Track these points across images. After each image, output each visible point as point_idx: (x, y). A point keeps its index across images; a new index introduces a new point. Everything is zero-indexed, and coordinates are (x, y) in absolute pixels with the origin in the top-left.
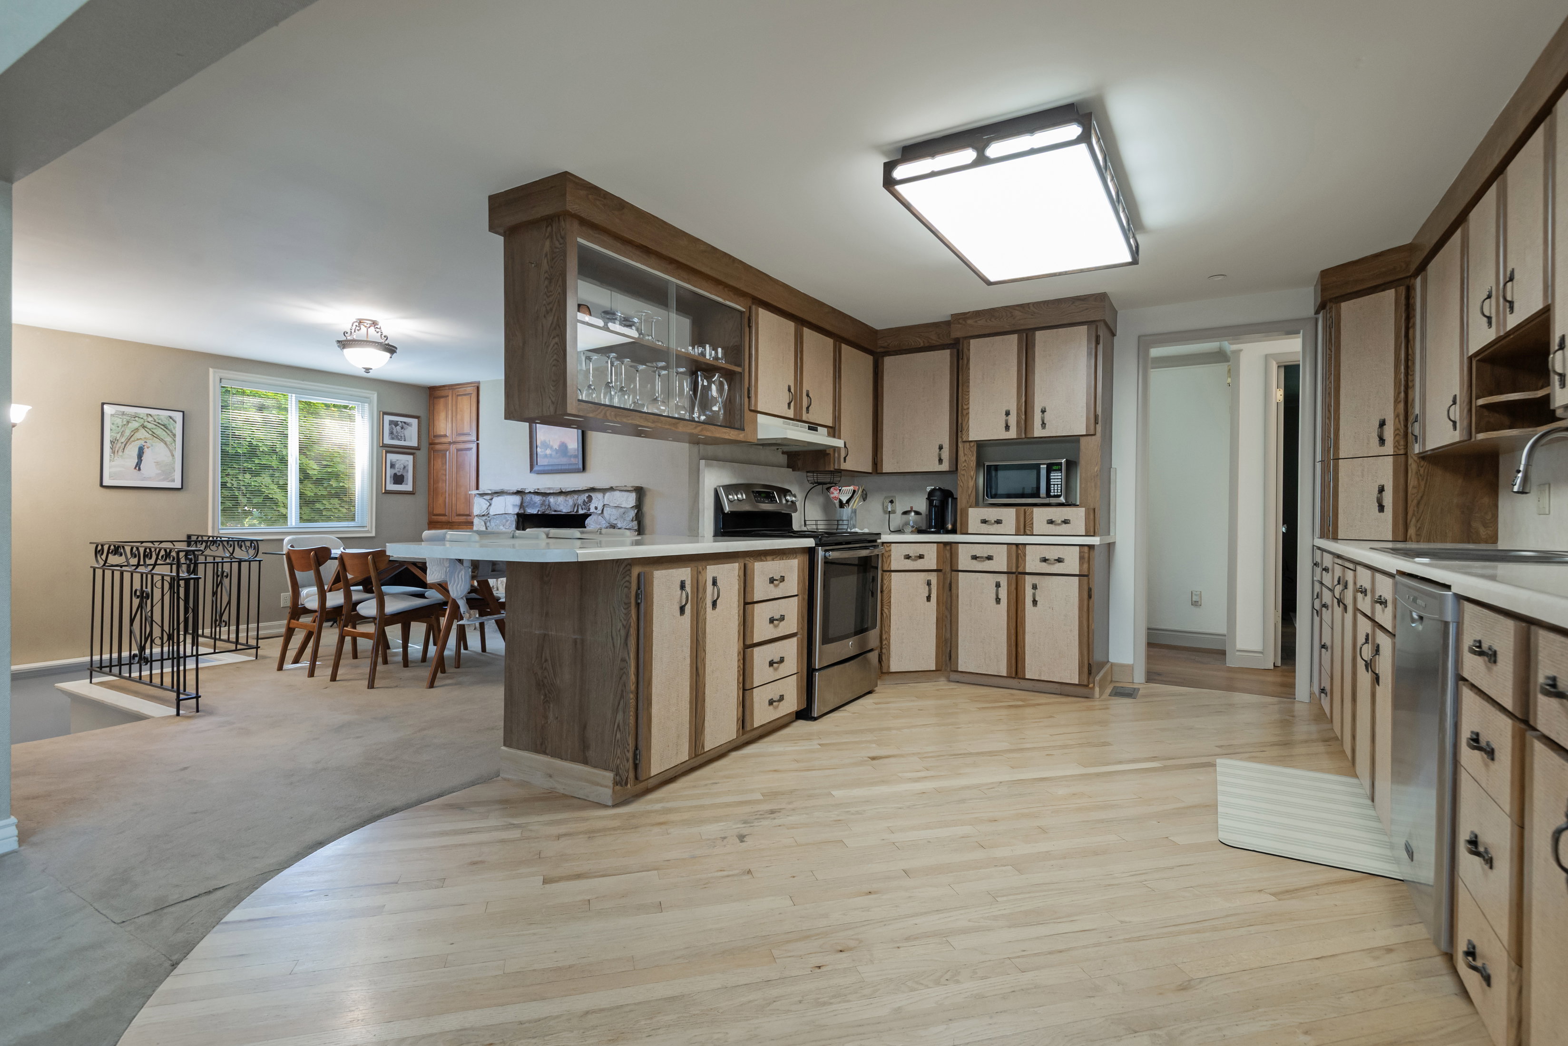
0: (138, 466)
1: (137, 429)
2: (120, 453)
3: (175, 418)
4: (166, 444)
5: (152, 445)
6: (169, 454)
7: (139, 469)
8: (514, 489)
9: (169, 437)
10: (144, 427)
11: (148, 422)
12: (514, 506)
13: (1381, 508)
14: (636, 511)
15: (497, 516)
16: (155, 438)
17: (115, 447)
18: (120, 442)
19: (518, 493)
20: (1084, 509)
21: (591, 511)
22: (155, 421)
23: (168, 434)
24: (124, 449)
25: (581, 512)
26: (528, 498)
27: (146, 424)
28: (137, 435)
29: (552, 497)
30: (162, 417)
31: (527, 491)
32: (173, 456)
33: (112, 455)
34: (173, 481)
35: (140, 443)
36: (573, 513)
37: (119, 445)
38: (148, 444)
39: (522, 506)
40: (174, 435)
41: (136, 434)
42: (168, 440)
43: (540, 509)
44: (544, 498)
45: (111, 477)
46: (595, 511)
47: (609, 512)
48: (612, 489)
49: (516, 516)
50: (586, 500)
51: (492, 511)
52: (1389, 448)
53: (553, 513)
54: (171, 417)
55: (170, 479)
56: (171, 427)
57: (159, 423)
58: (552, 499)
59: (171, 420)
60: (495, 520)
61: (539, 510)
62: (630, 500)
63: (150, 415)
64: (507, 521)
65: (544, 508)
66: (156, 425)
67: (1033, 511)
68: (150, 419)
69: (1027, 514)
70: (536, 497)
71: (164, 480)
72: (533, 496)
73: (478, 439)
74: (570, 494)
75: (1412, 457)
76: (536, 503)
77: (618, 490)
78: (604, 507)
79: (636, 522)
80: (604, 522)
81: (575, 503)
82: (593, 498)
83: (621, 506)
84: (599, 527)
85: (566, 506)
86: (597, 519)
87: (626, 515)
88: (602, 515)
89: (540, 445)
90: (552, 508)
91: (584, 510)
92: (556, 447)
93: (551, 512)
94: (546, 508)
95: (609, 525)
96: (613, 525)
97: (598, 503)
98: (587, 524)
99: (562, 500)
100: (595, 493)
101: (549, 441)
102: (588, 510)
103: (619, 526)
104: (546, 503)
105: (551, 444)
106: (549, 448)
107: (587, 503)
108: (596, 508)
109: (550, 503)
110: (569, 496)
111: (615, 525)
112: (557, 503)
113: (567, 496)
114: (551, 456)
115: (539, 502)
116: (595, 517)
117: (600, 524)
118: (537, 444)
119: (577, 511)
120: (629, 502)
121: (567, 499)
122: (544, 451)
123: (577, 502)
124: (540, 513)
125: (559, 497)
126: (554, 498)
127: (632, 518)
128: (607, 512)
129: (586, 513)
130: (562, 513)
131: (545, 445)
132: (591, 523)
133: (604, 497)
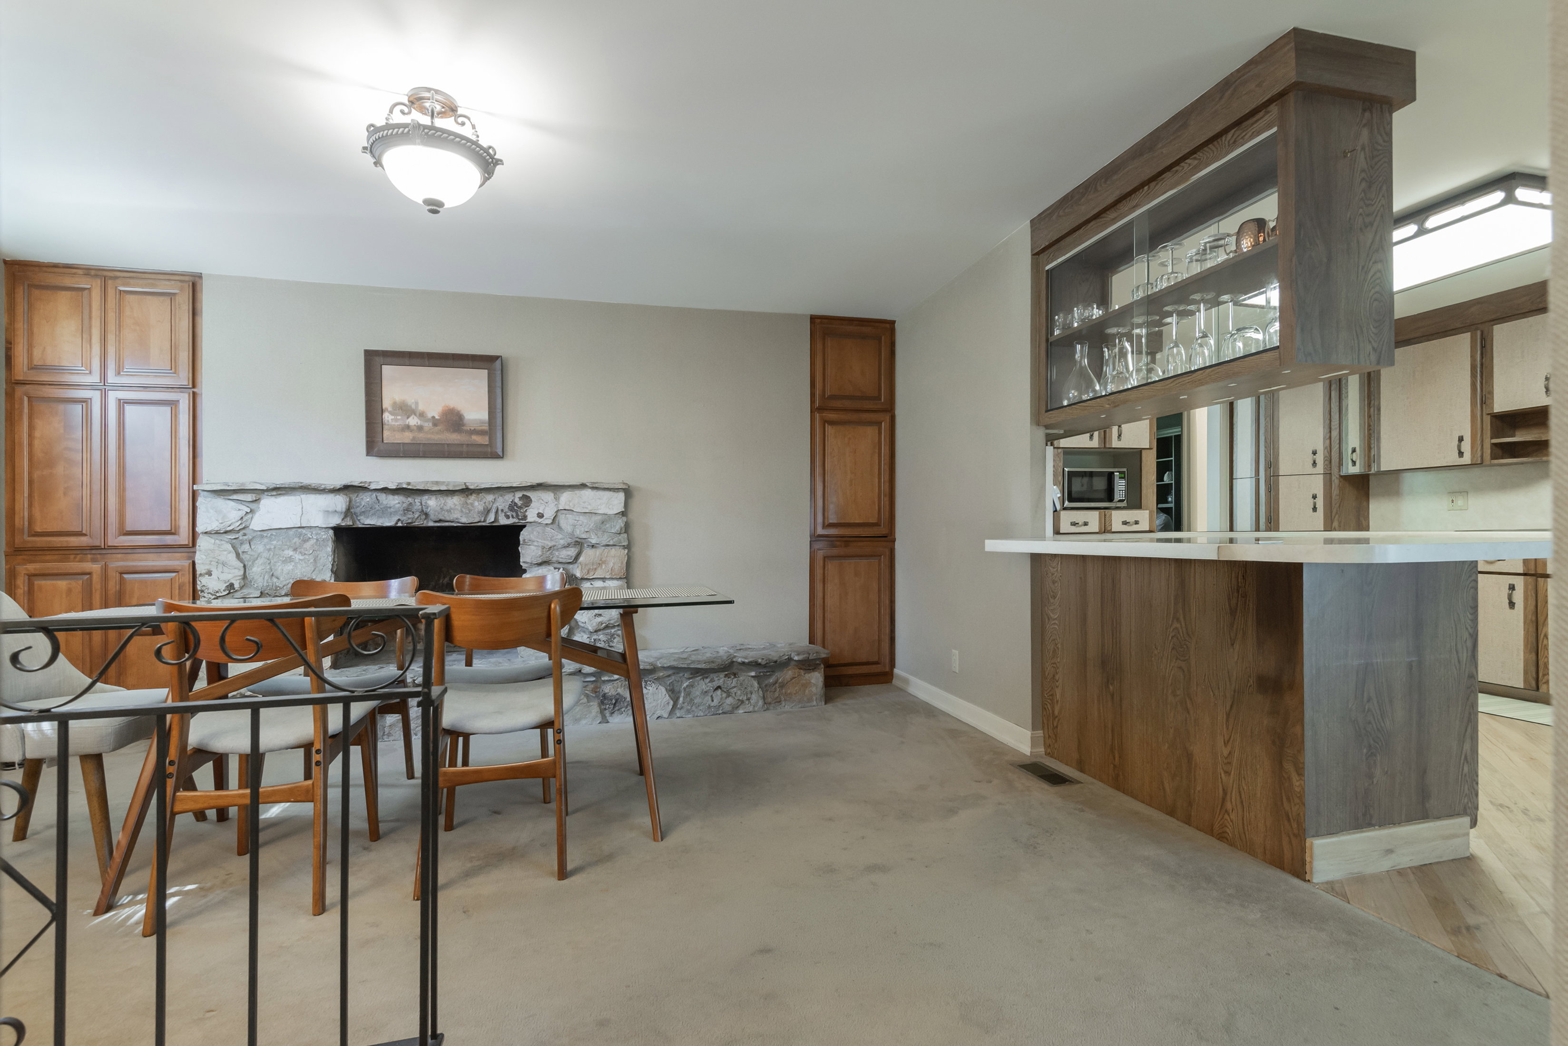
8: (339, 484)
12: (327, 512)
13: (1315, 509)
14: (625, 519)
15: (274, 533)
19: (347, 489)
20: (1148, 511)
21: (529, 519)
25: (503, 521)
26: (366, 499)
29: (433, 498)
31: (373, 487)
36: (484, 524)
39: (348, 512)
43: (403, 518)
44: (410, 499)
46: (540, 520)
47: (571, 521)
48: (583, 486)
49: (331, 532)
50: (519, 503)
51: (258, 523)
52: (1320, 468)
53: (431, 524)
58: (432, 503)
60: (266, 540)
61: (399, 520)
62: (617, 502)
64: (306, 541)
65: (410, 516)
67: (1111, 514)
69: (1107, 516)
70: (391, 497)
72: (382, 497)
73: (194, 386)
74: (478, 494)
75: (1335, 476)
76: (390, 508)
77: (593, 488)
78: (559, 514)
79: (625, 535)
80: (560, 536)
81: (489, 507)
82: (533, 499)
83: (597, 512)
84: (550, 544)
85: (466, 513)
86: (543, 533)
87: (607, 526)
88: (554, 526)
89: (390, 409)
90: (432, 517)
91: (511, 518)
92: (434, 412)
93: (428, 522)
94: (416, 516)
95: (573, 541)
96: (579, 540)
97: (547, 508)
98: (524, 540)
99: (457, 503)
100: (540, 492)
101: (417, 403)
102: (522, 519)
103: (593, 541)
104: (416, 507)
105: (421, 407)
106: (415, 415)
107: (520, 508)
108: (540, 516)
109: (427, 508)
110: (473, 497)
111: (583, 541)
112: (445, 508)
113: (470, 497)
114: (420, 428)
115: (398, 506)
116: (539, 529)
117: (551, 540)
118: (384, 407)
119: (496, 520)
120: (610, 507)
121: (469, 501)
122: (399, 417)
123: (495, 506)
124: (400, 524)
125: (450, 498)
126: (436, 499)
127: (619, 530)
128: (566, 522)
129: (514, 523)
130: (455, 525)
131: (405, 409)
132: (532, 537)
133: (557, 499)
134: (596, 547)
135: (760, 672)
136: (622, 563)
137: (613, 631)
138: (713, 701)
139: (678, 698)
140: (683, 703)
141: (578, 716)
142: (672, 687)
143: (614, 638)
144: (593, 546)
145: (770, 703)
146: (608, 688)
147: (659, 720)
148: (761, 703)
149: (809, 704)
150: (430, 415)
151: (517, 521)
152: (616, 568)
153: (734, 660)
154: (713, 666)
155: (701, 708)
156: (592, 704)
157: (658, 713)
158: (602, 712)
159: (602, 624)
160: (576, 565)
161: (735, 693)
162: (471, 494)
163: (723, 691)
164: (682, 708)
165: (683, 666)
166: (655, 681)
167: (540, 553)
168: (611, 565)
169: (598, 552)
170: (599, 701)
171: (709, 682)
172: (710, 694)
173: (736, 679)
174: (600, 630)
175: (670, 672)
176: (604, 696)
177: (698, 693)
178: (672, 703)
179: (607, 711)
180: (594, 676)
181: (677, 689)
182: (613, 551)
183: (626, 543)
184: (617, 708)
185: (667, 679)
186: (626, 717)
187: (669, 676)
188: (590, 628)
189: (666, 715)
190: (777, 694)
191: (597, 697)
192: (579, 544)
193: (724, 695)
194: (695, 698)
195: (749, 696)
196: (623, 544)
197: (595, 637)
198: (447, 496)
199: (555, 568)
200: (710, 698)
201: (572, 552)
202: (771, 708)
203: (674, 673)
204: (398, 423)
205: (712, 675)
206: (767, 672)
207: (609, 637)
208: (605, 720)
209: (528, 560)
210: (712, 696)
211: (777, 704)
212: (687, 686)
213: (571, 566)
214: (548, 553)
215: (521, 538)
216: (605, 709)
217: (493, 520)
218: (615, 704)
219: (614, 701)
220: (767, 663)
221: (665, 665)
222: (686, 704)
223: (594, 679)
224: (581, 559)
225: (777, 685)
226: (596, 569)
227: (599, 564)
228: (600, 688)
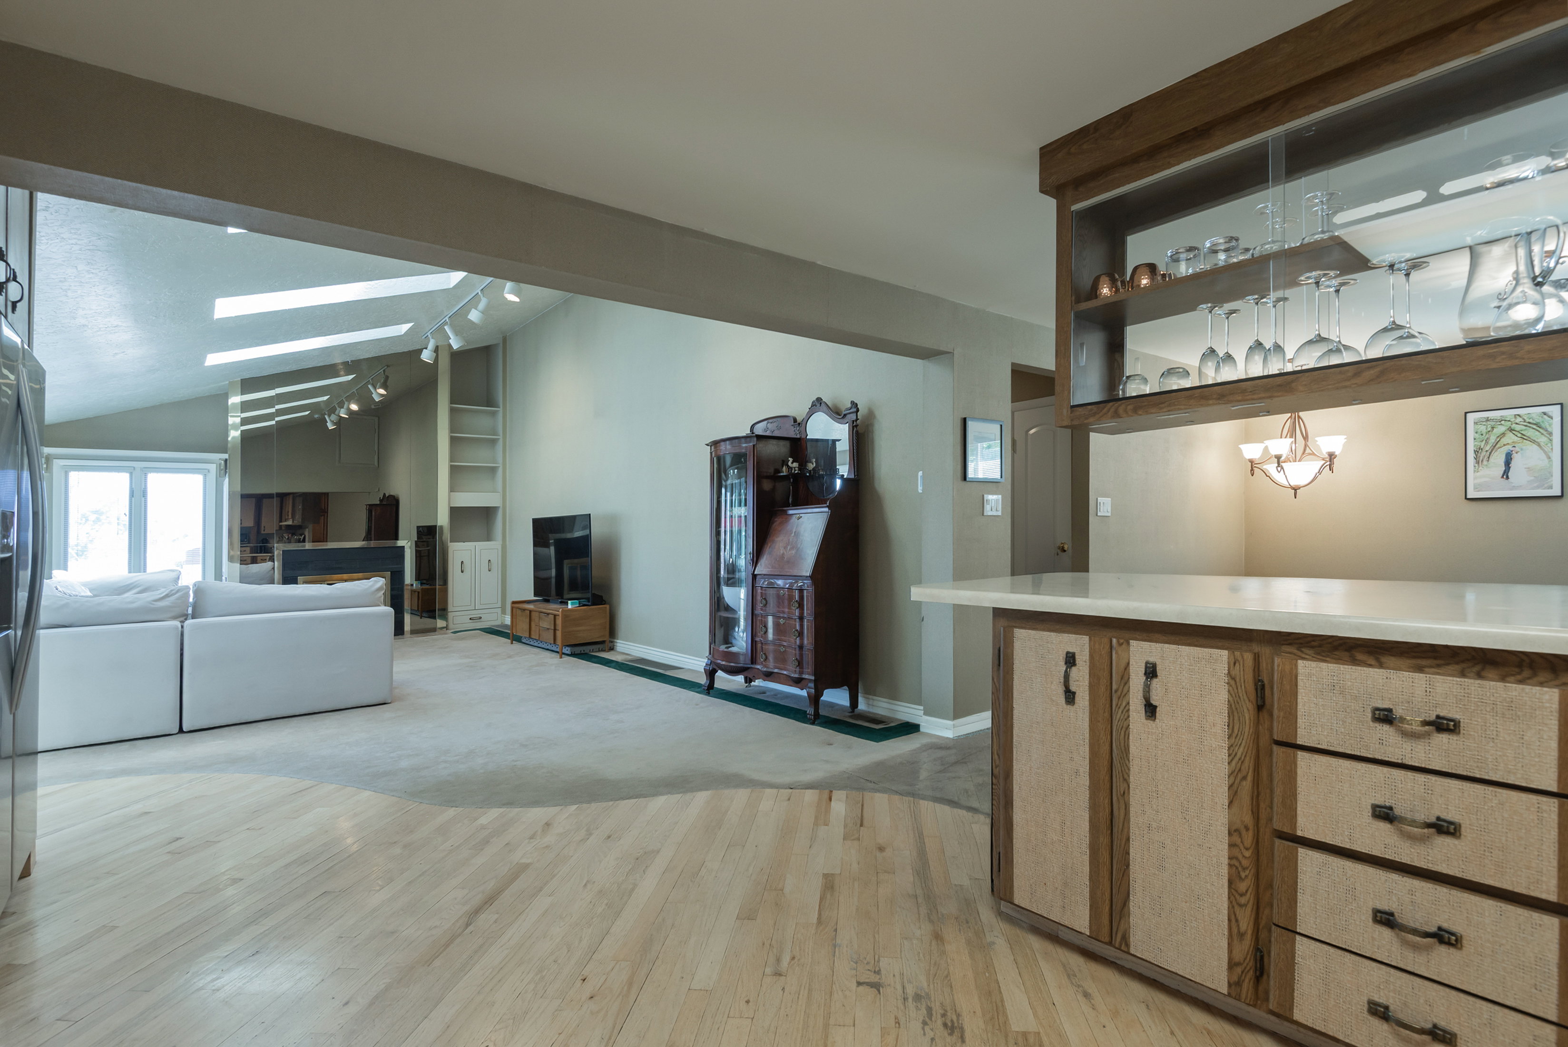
0: (1506, 474)
1: (1503, 433)
2: (1485, 463)
3: (1550, 414)
4: (1539, 445)
5: (1522, 449)
6: (1544, 456)
7: (1508, 478)
9: (1543, 437)
10: (1511, 430)
11: (1517, 424)
16: (1525, 441)
17: (1480, 457)
18: (1484, 450)
22: (1525, 421)
23: (1542, 434)
24: (1489, 458)
27: (1514, 426)
28: (1504, 440)
30: (1534, 416)
32: (1549, 458)
33: (1476, 465)
34: (1551, 487)
35: (1510, 447)
37: (1484, 453)
38: (1517, 449)
40: (1551, 434)
41: (1502, 440)
42: (1542, 440)
45: (1476, 488)
54: (1545, 414)
55: (1546, 486)
56: (1545, 425)
57: (1529, 423)
59: (1545, 416)
63: (1518, 415)
66: (1526, 426)
68: (1519, 420)
71: (1538, 487)
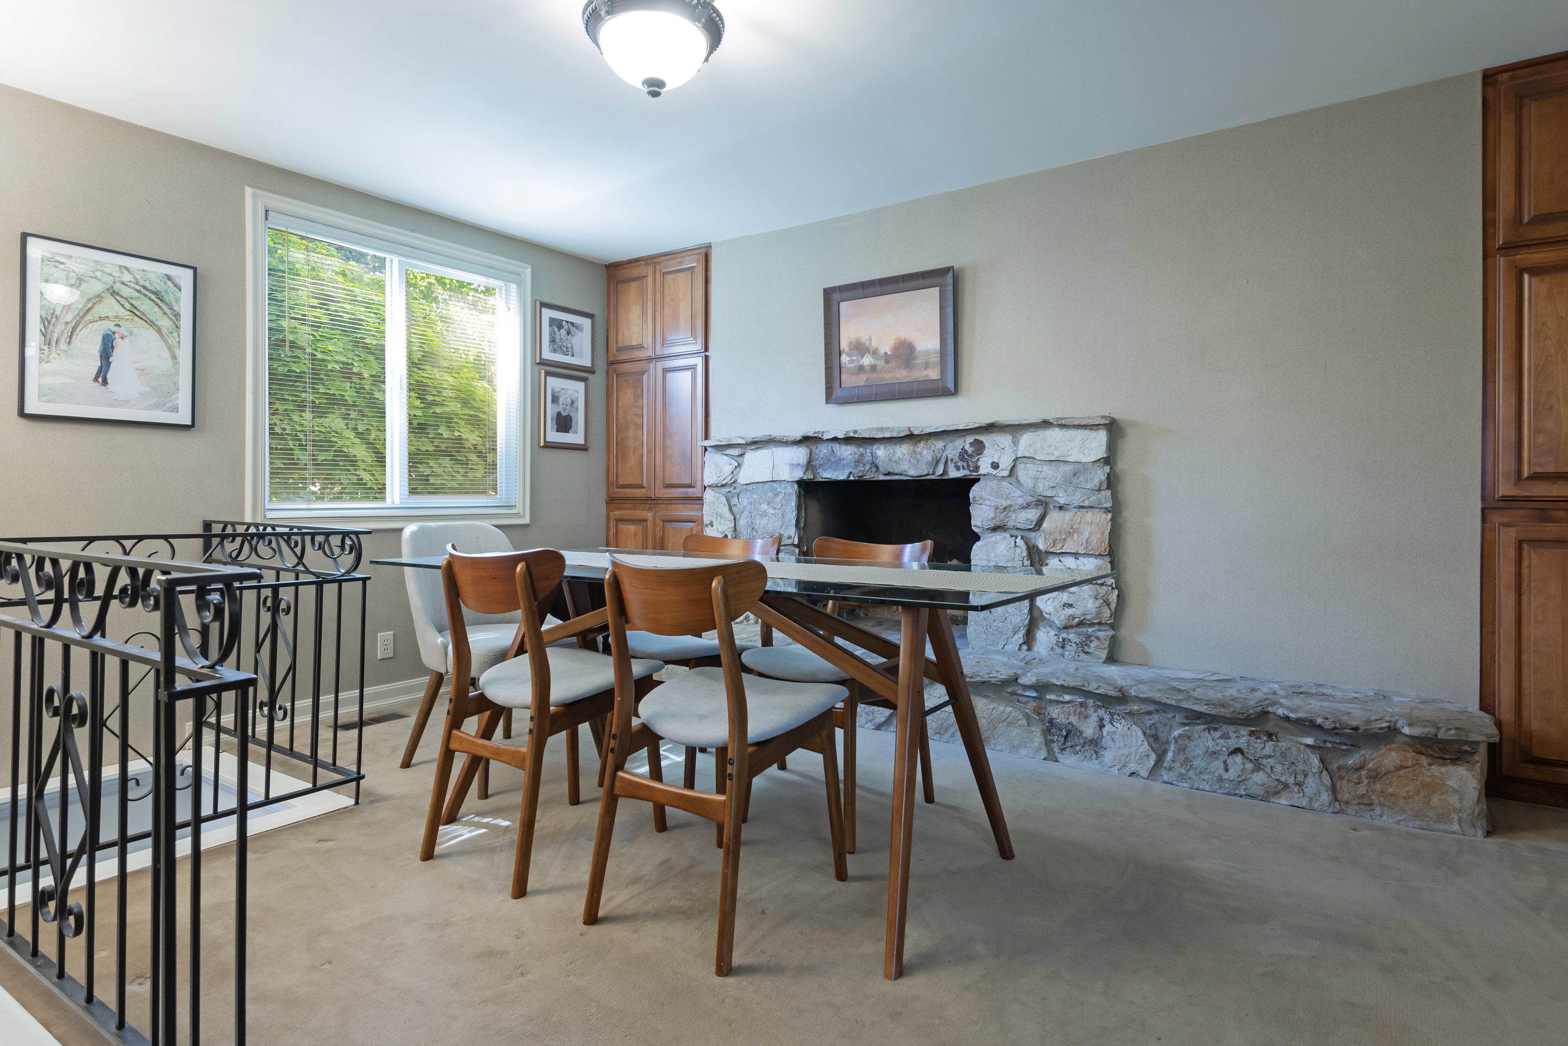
0: (102, 376)
1: (99, 296)
2: (63, 346)
3: (177, 281)
4: (159, 331)
5: (131, 333)
6: (166, 354)
7: (105, 382)
8: (798, 435)
9: (167, 319)
10: (114, 293)
11: (123, 284)
12: (792, 466)
14: (1107, 469)
15: (754, 486)
16: (136, 319)
17: (52, 332)
18: (62, 320)
19: (805, 440)
21: (982, 471)
22: (137, 283)
23: (165, 313)
24: (71, 337)
25: (953, 474)
26: (823, 450)
27: (118, 286)
28: (101, 309)
29: (882, 447)
30: (153, 277)
31: (825, 437)
32: (174, 357)
33: (46, 348)
34: (175, 409)
35: (109, 325)
36: (933, 477)
37: (60, 327)
38: (123, 331)
39: (809, 465)
40: (177, 316)
41: (96, 307)
42: (165, 324)
43: (855, 471)
44: (861, 449)
45: (41, 395)
46: (994, 472)
47: (1032, 473)
48: (1046, 424)
49: (796, 486)
50: (970, 450)
51: (743, 478)
53: (881, 478)
54: (169, 278)
55: (168, 405)
56: (170, 298)
57: (145, 287)
58: (881, 452)
59: (169, 283)
60: (749, 494)
61: (851, 473)
62: (1095, 445)
63: (126, 268)
64: (776, 495)
65: (861, 468)
66: (139, 292)
68: (127, 277)
70: (844, 447)
71: (156, 407)
72: (836, 447)
73: (706, 350)
74: (927, 440)
76: (843, 459)
77: (1062, 426)
78: (1018, 462)
79: (1108, 493)
80: (1019, 493)
81: (939, 456)
82: (987, 445)
83: (1067, 459)
84: (1005, 503)
85: (915, 464)
86: (998, 488)
87: (1081, 479)
88: (1013, 480)
89: (847, 350)
90: (881, 469)
91: (961, 470)
92: (886, 347)
93: (878, 475)
94: (867, 468)
95: (1034, 499)
96: (1043, 499)
97: (1003, 456)
98: (974, 498)
99: (906, 452)
100: (996, 434)
101: (870, 340)
102: (974, 471)
103: (1062, 501)
104: (866, 459)
105: (874, 344)
106: (869, 353)
107: (971, 456)
108: (995, 466)
109: (877, 459)
110: (922, 445)
111: (1048, 500)
112: (894, 458)
113: (918, 444)
114: (873, 368)
115: (850, 457)
116: (993, 484)
117: (1007, 498)
118: (842, 348)
119: (945, 472)
120: (1085, 452)
121: (918, 450)
122: (854, 358)
123: (944, 454)
124: (852, 478)
125: (899, 447)
126: (885, 448)
127: (1098, 485)
128: (1025, 473)
129: (966, 476)
130: (904, 478)
131: (860, 348)
132: (985, 495)
133: (1015, 443)
134: (1066, 510)
135: (1325, 742)
136: (1103, 533)
137: (1090, 630)
138: (1227, 770)
139: (1165, 752)
140: (1173, 761)
141: (1016, 742)
142: (1154, 732)
143: (1091, 641)
144: (1061, 508)
145: (1347, 803)
146: (1056, 711)
147: (1132, 779)
148: (1325, 797)
149: (1442, 827)
150: (882, 352)
151: (969, 473)
152: (1095, 539)
153: (1270, 709)
154: (1222, 712)
155: (1206, 777)
156: (1033, 729)
157: (1133, 767)
158: (1048, 743)
159: (1074, 618)
160: (1038, 534)
161: (1272, 768)
162: (920, 441)
163: (1248, 758)
164: (1170, 769)
165: (1169, 702)
166: (1127, 717)
167: (992, 515)
168: (1087, 535)
169: (1068, 516)
170: (1045, 727)
171: (1220, 738)
172: (1222, 758)
173: (1271, 743)
174: (1072, 627)
175: (1151, 708)
176: (1051, 721)
177: (1199, 751)
178: (1153, 756)
179: (1055, 744)
180: (1036, 691)
181: (1163, 736)
182: (1089, 516)
183: (1109, 505)
184: (1069, 744)
185: (1147, 717)
186: (1082, 761)
187: (1149, 713)
188: (1057, 622)
189: (1144, 773)
190: (1362, 789)
191: (1042, 721)
192: (1044, 504)
193: (1249, 766)
194: (1194, 757)
195: (1300, 778)
196: (1105, 506)
197: (1064, 635)
198: (896, 444)
199: (1012, 536)
200: (1222, 765)
201: (1033, 514)
202: (1350, 811)
203: (1157, 711)
204: (854, 365)
205: (1225, 728)
206: (1340, 743)
207: (1084, 639)
208: (1051, 757)
209: (979, 524)
210: (1225, 762)
211: (1363, 807)
212: (1180, 736)
213: (1033, 534)
214: (1003, 515)
215: (971, 496)
216: (1053, 741)
217: (941, 472)
218: (1066, 737)
219: (1064, 733)
220: (1335, 728)
221: (1141, 695)
222: (1178, 764)
223: (1034, 694)
224: (1045, 525)
225: (1363, 772)
226: (1065, 540)
227: (1069, 533)
228: (1045, 709)
